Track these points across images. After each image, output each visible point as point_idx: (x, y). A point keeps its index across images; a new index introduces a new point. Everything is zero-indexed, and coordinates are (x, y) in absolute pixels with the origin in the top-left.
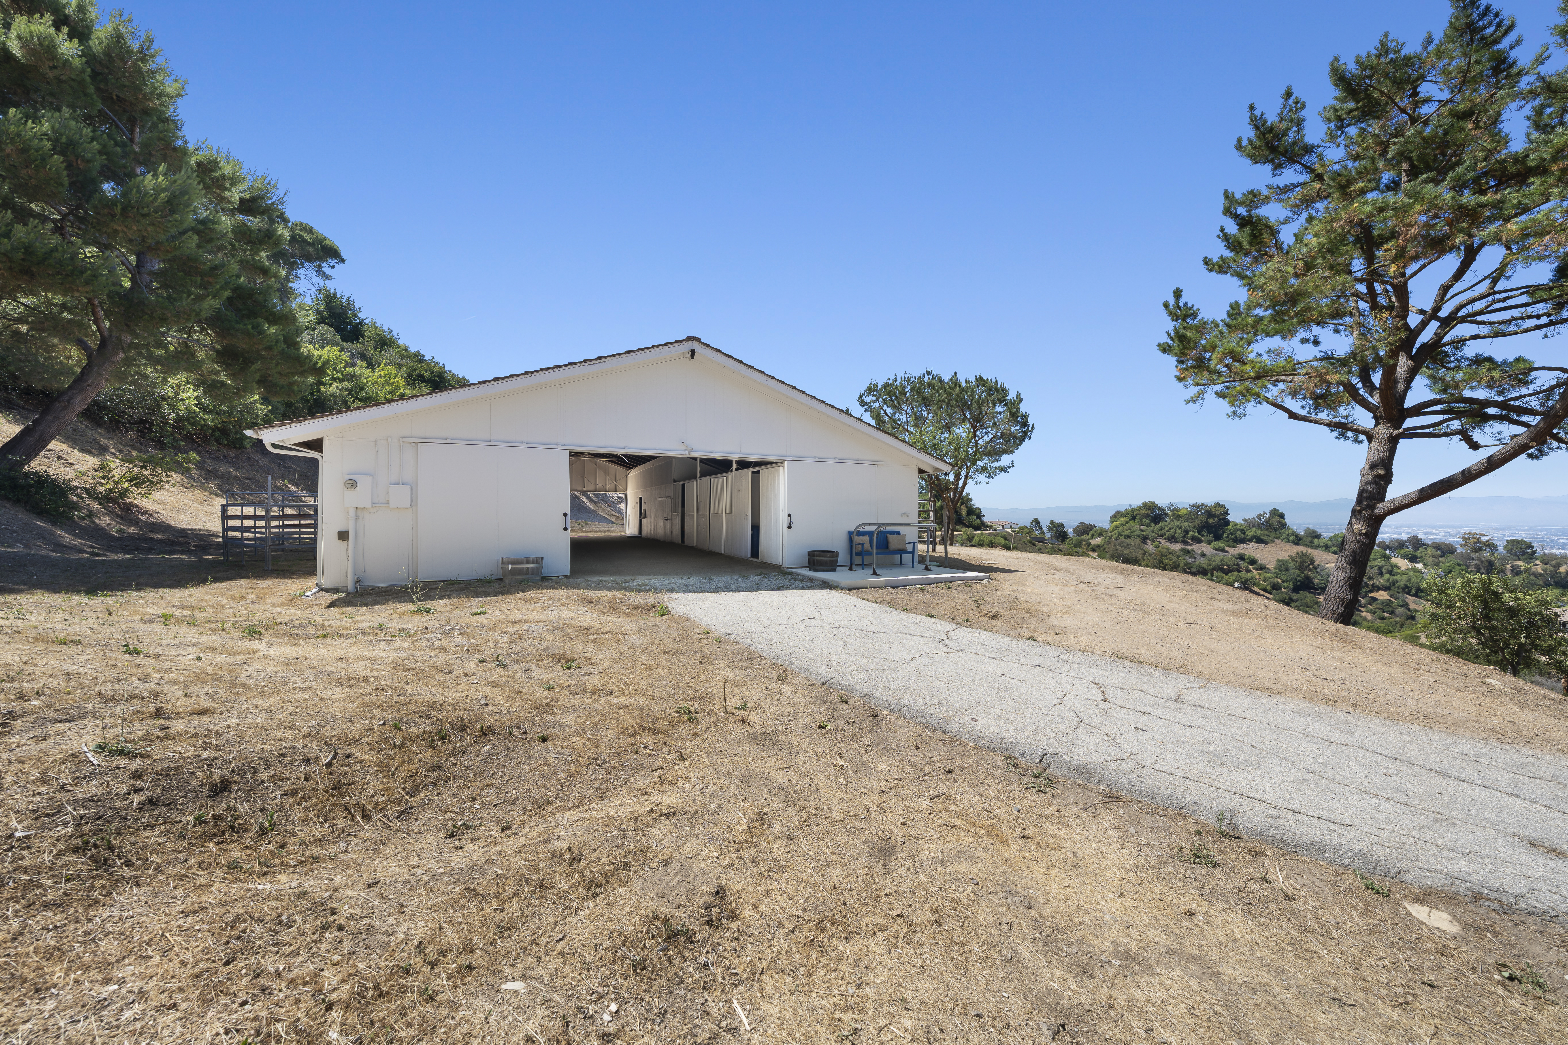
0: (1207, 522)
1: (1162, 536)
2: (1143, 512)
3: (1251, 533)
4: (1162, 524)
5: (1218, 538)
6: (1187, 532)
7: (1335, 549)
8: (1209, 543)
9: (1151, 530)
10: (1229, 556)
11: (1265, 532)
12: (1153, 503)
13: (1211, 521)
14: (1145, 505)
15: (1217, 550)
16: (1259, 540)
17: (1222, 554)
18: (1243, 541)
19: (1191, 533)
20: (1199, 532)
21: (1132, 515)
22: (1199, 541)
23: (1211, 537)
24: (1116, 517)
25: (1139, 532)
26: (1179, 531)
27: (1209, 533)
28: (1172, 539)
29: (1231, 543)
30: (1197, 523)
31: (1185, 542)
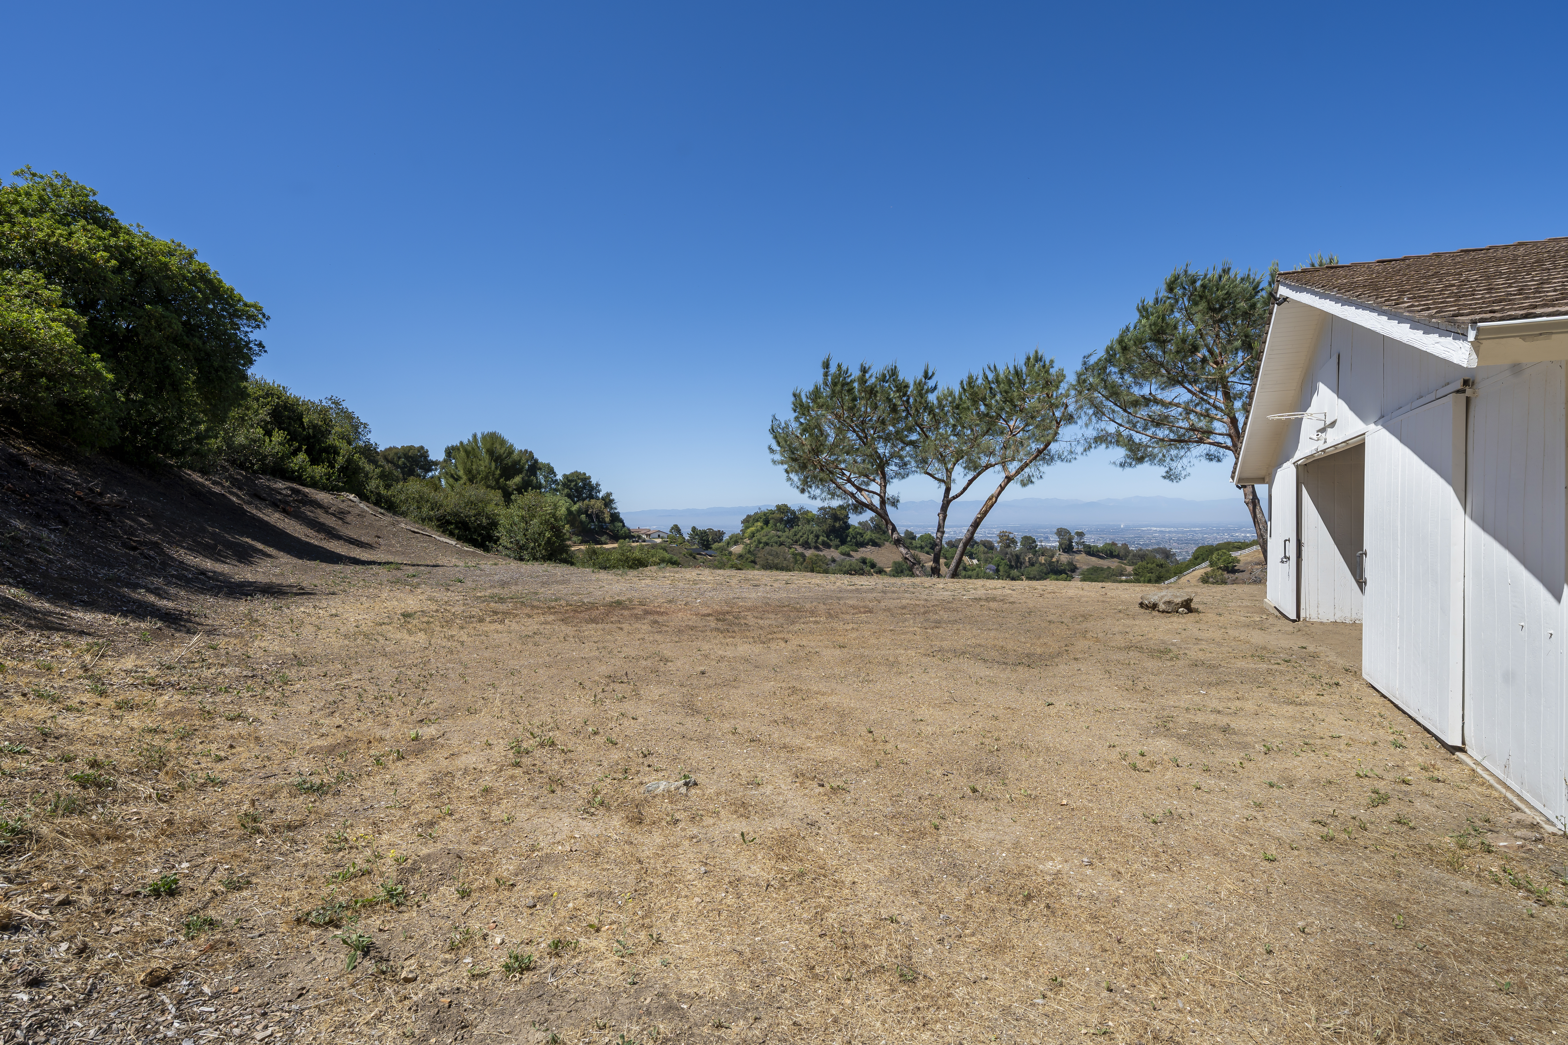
0: (834, 526)
1: (796, 542)
2: (778, 516)
3: (868, 535)
4: (796, 528)
5: (843, 542)
6: (817, 536)
7: (927, 549)
8: (837, 547)
9: (786, 535)
10: (854, 560)
11: (877, 535)
12: (786, 506)
13: (837, 525)
14: (777, 506)
15: (843, 554)
16: (875, 544)
17: (848, 558)
18: (863, 545)
19: (821, 538)
20: (828, 537)
21: (766, 518)
22: (828, 546)
23: (837, 542)
24: (748, 521)
25: (776, 539)
26: (811, 536)
27: (836, 537)
28: (806, 545)
29: (854, 547)
30: (825, 527)
31: (817, 548)
